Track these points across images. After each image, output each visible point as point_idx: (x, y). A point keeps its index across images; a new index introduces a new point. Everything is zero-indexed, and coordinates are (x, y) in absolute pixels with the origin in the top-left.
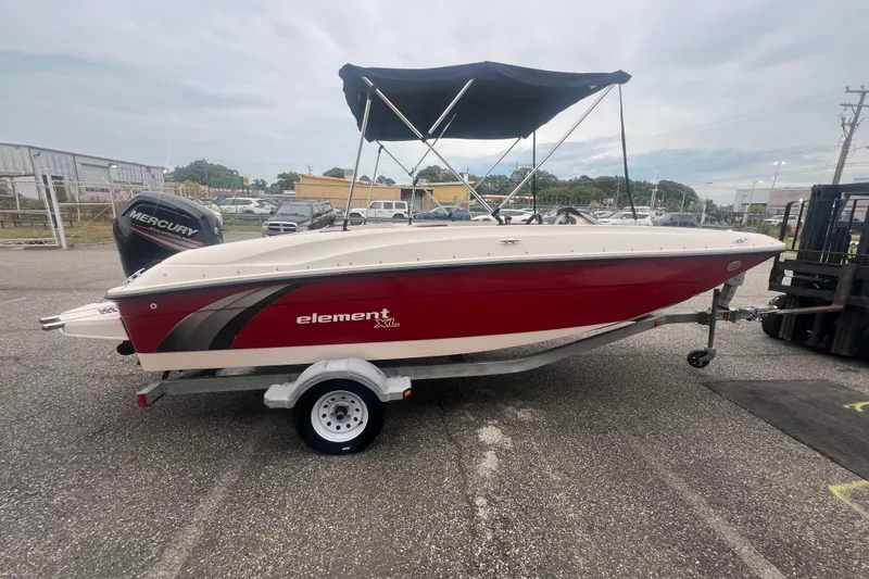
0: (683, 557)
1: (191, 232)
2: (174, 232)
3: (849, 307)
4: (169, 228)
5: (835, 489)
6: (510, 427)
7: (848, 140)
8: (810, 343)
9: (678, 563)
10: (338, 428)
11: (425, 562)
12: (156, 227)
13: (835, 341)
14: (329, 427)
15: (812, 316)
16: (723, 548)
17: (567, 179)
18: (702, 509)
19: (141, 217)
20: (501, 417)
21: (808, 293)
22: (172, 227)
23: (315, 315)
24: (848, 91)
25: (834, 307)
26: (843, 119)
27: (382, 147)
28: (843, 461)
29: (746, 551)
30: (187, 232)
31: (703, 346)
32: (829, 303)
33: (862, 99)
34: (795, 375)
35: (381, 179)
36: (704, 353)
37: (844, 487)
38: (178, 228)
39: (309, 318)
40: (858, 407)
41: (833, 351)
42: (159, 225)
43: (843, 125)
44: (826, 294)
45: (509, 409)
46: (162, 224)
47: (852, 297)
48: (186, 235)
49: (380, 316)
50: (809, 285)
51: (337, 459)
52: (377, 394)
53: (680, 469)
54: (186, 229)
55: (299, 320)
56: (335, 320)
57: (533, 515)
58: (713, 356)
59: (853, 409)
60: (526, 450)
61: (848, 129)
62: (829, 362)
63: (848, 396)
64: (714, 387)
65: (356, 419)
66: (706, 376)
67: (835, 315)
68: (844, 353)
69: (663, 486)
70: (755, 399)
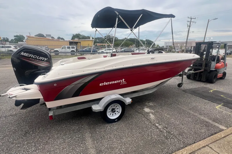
0: (202, 125)
1: (45, 59)
2: (39, 60)
3: (205, 70)
4: (37, 58)
5: (217, 107)
6: (150, 107)
7: (189, 30)
8: (197, 79)
9: (202, 127)
10: (113, 115)
11: (156, 140)
12: (32, 58)
13: (202, 78)
14: (110, 115)
15: (197, 73)
16: (207, 122)
17: (121, 39)
18: (199, 116)
19: (26, 54)
20: (146, 105)
21: (196, 67)
22: (39, 58)
23: (105, 83)
24: (188, 18)
25: (202, 70)
26: (188, 25)
27: (97, 30)
28: (215, 102)
29: (210, 121)
30: (44, 59)
31: (180, 82)
32: (201, 70)
33: (191, 20)
34: (197, 87)
35: (59, 38)
36: (181, 84)
37: (218, 107)
38: (41, 58)
39: (103, 84)
40: (211, 91)
41: (202, 80)
42: (34, 57)
43: (188, 26)
44: (200, 68)
45: (147, 103)
46: (35, 57)
47: (206, 68)
48: (44, 61)
49: (122, 81)
50: (196, 66)
51: (115, 124)
52: (125, 103)
53: (190, 109)
54: (44, 58)
55: (100, 85)
56: (110, 83)
57: (170, 125)
58: (183, 84)
59: (211, 92)
60: (157, 112)
61: (189, 27)
62: (201, 83)
63: (209, 89)
64: (185, 91)
65: (117, 111)
66: (182, 89)
67: (202, 72)
68: (204, 81)
69: (190, 113)
70: (194, 92)
